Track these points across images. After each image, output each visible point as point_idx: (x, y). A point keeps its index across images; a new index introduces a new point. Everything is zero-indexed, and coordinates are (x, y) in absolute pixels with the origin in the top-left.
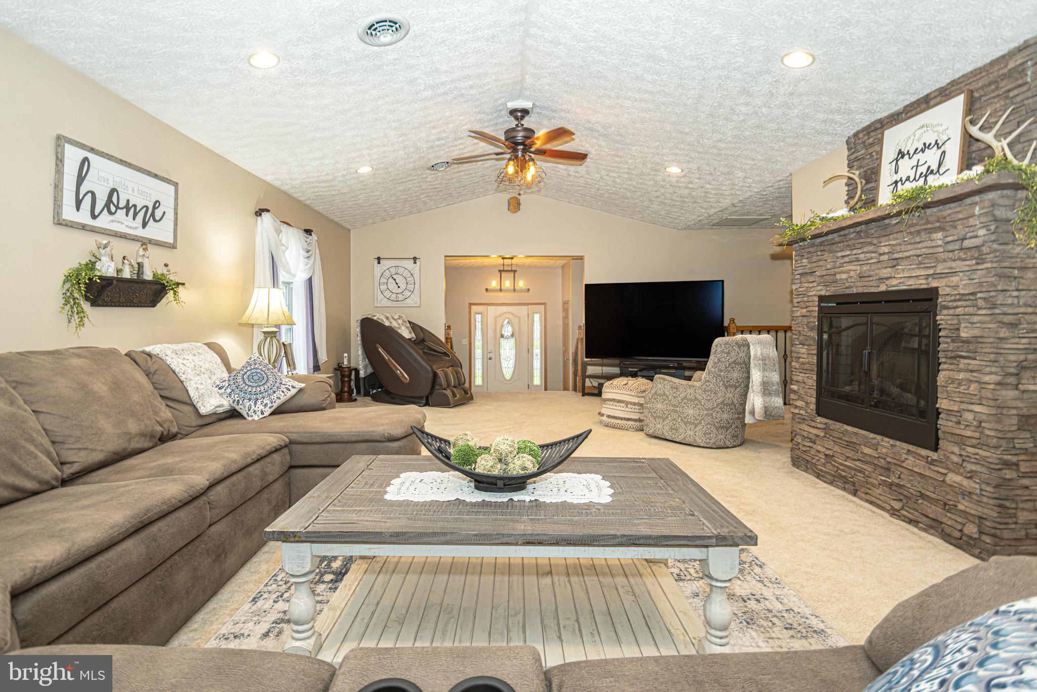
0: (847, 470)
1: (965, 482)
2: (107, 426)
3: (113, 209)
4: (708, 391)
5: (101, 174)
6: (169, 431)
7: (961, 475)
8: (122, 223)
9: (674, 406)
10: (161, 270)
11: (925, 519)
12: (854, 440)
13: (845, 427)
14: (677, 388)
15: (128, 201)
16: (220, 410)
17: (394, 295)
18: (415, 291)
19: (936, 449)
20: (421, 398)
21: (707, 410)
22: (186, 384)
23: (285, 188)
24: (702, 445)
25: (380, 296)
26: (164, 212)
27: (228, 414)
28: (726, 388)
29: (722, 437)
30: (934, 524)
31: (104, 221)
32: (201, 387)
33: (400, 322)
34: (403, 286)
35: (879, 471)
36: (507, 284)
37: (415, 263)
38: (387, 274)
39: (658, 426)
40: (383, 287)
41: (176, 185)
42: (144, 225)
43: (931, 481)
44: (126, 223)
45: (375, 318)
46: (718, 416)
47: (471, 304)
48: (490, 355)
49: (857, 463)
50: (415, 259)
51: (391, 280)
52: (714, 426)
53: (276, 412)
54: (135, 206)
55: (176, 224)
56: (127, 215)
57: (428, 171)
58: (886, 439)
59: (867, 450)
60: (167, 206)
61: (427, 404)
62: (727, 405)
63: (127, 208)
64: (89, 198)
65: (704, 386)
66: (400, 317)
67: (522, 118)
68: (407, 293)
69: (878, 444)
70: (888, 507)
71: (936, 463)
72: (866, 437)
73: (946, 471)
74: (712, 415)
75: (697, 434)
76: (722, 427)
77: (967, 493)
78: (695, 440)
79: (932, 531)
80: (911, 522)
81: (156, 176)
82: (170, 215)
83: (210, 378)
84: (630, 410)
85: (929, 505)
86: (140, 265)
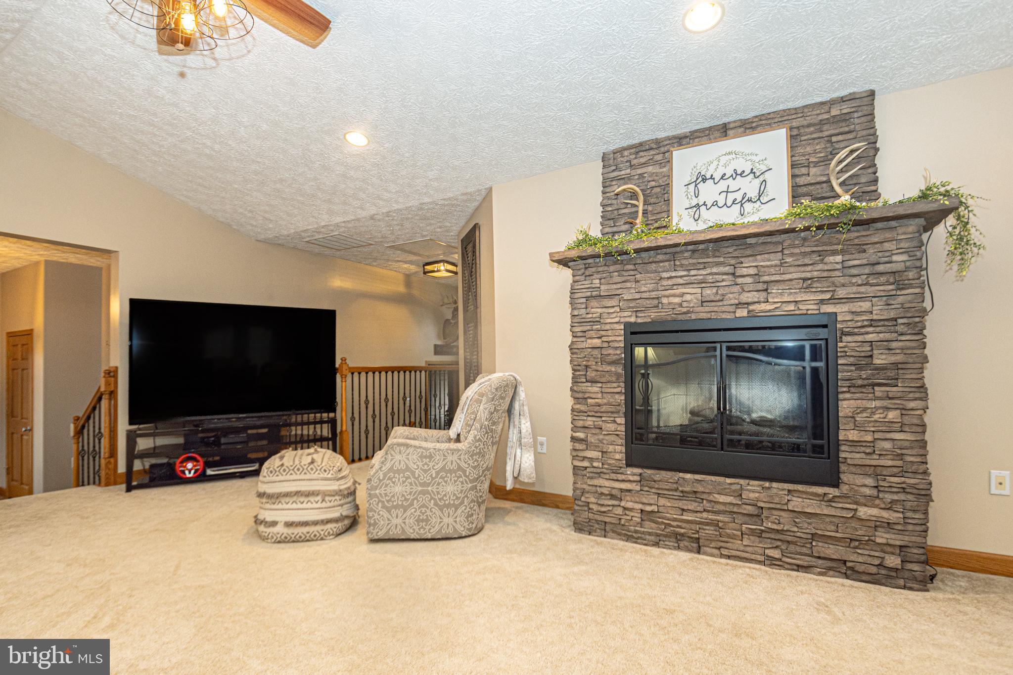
0: (684, 525)
1: (885, 514)
7: (876, 506)
11: (820, 562)
12: (701, 489)
13: (681, 475)
19: (837, 486)
21: (472, 481)
30: (834, 564)
35: (739, 519)
43: (828, 520)
49: (705, 515)
58: (752, 482)
59: (722, 499)
69: (741, 489)
70: (762, 558)
71: (836, 500)
72: (719, 484)
73: (855, 507)
77: (886, 525)
79: (831, 573)
80: (799, 568)
85: (826, 545)
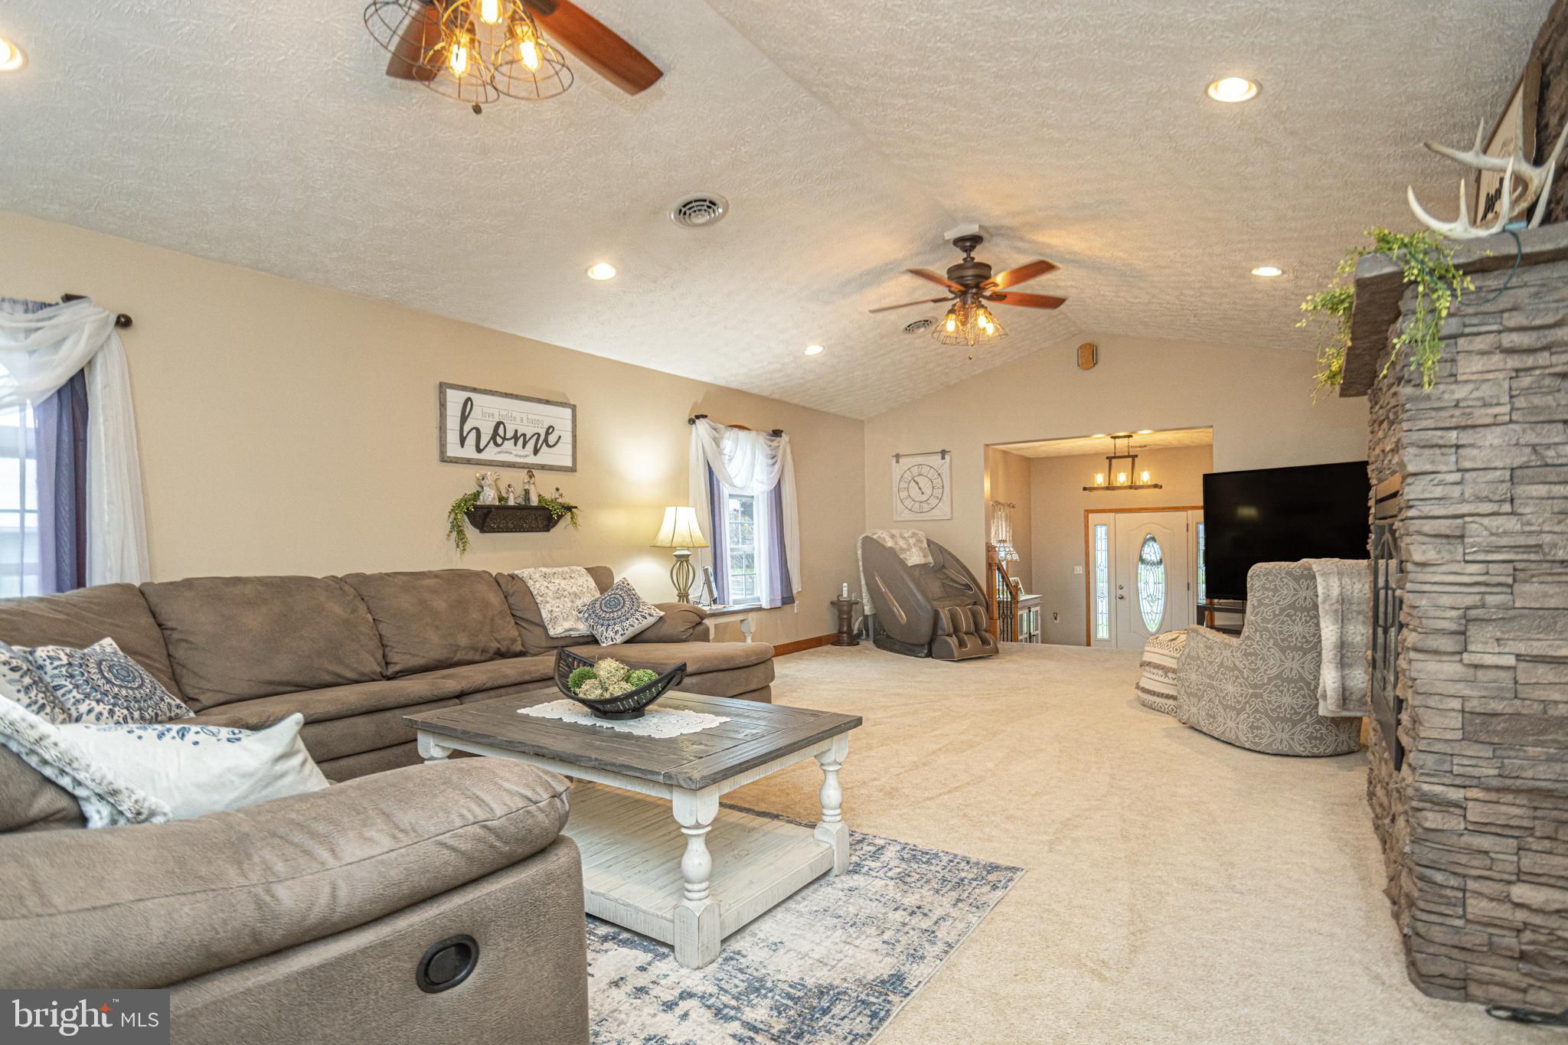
2: (433, 637)
3: (499, 441)
4: (1250, 654)
5: (485, 410)
6: (509, 648)
8: (511, 452)
9: (1210, 677)
10: (549, 494)
14: (1211, 648)
15: (516, 430)
16: (574, 634)
17: (917, 505)
18: (944, 498)
19: (1399, 768)
20: (923, 645)
21: (1255, 686)
22: (541, 606)
23: (733, 385)
24: (1247, 746)
25: (900, 507)
26: (560, 437)
27: (586, 640)
28: (1283, 651)
29: (1285, 736)
31: (491, 453)
32: (554, 609)
33: (912, 541)
34: (928, 492)
36: (1122, 478)
37: (943, 458)
38: (908, 476)
39: (1194, 710)
40: (904, 494)
41: (574, 408)
42: (536, 451)
44: (514, 452)
45: (875, 537)
46: (1273, 698)
47: (1088, 512)
48: (1120, 592)
50: (943, 453)
51: (913, 484)
52: (1268, 716)
53: (631, 641)
54: (524, 435)
55: (574, 447)
56: (515, 445)
57: (907, 336)
60: (563, 427)
61: (929, 655)
62: (1289, 680)
63: (516, 438)
64: (473, 435)
65: (1243, 647)
66: (914, 535)
67: (972, 248)
68: (934, 501)
74: (1261, 696)
75: (1240, 726)
76: (1284, 720)
78: (1237, 737)
81: (548, 402)
82: (567, 438)
83: (572, 602)
84: (1171, 681)
86: (527, 492)
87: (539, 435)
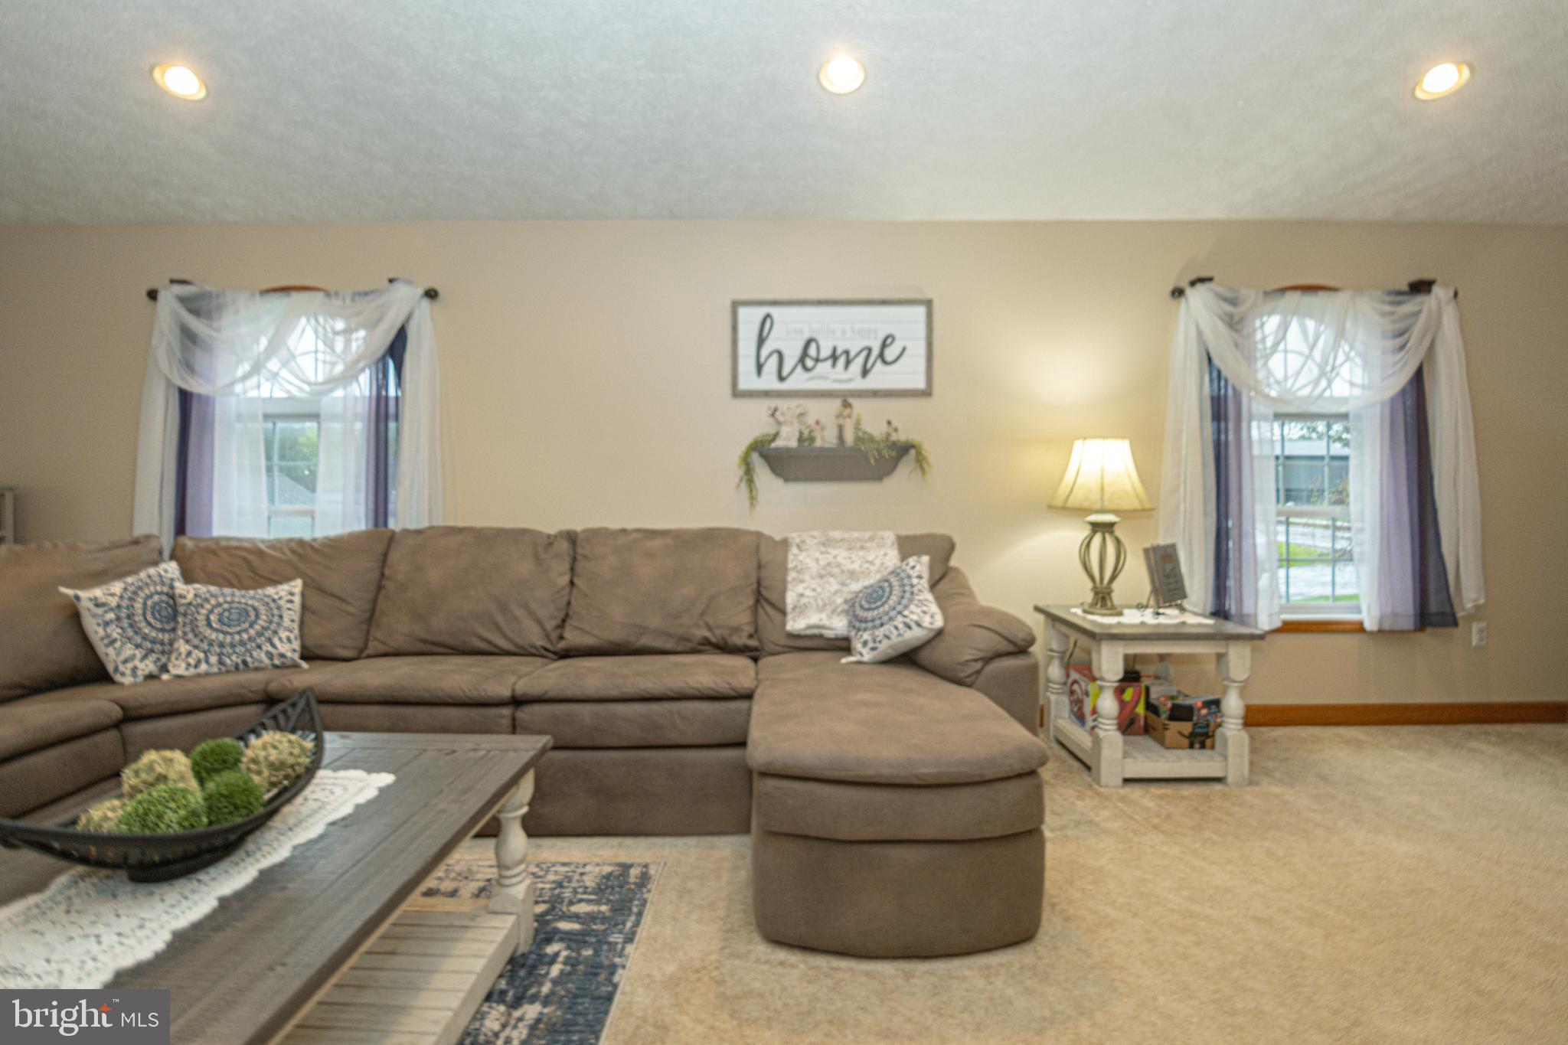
3: (809, 363)
5: (791, 327)
8: (828, 377)
15: (835, 349)
26: (904, 349)
31: (799, 381)
41: (929, 303)
42: (865, 371)
44: (834, 376)
54: (847, 352)
60: (911, 336)
63: (834, 357)
64: (774, 358)
81: (884, 302)
82: (916, 348)
86: (841, 429)
87: (870, 350)
